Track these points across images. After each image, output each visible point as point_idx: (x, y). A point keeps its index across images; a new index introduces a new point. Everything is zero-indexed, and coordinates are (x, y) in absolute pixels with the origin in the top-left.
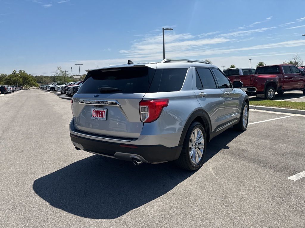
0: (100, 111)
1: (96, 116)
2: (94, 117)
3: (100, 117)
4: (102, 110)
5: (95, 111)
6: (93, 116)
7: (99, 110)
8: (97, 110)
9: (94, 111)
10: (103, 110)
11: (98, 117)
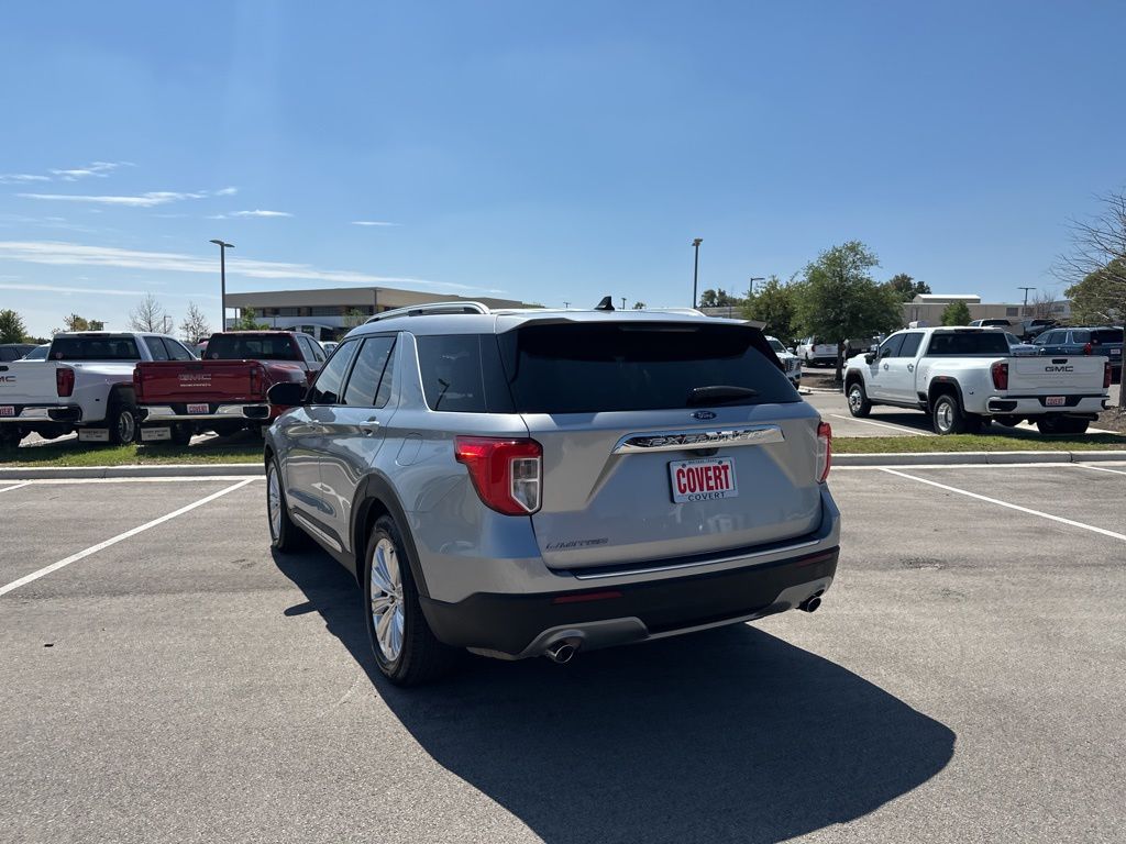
0: (708, 469)
1: (693, 490)
2: (688, 492)
3: (710, 488)
4: (717, 464)
5: (685, 470)
6: (683, 492)
7: (704, 465)
8: (693, 467)
9: (680, 471)
10: (720, 462)
11: (702, 489)
